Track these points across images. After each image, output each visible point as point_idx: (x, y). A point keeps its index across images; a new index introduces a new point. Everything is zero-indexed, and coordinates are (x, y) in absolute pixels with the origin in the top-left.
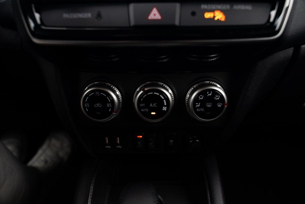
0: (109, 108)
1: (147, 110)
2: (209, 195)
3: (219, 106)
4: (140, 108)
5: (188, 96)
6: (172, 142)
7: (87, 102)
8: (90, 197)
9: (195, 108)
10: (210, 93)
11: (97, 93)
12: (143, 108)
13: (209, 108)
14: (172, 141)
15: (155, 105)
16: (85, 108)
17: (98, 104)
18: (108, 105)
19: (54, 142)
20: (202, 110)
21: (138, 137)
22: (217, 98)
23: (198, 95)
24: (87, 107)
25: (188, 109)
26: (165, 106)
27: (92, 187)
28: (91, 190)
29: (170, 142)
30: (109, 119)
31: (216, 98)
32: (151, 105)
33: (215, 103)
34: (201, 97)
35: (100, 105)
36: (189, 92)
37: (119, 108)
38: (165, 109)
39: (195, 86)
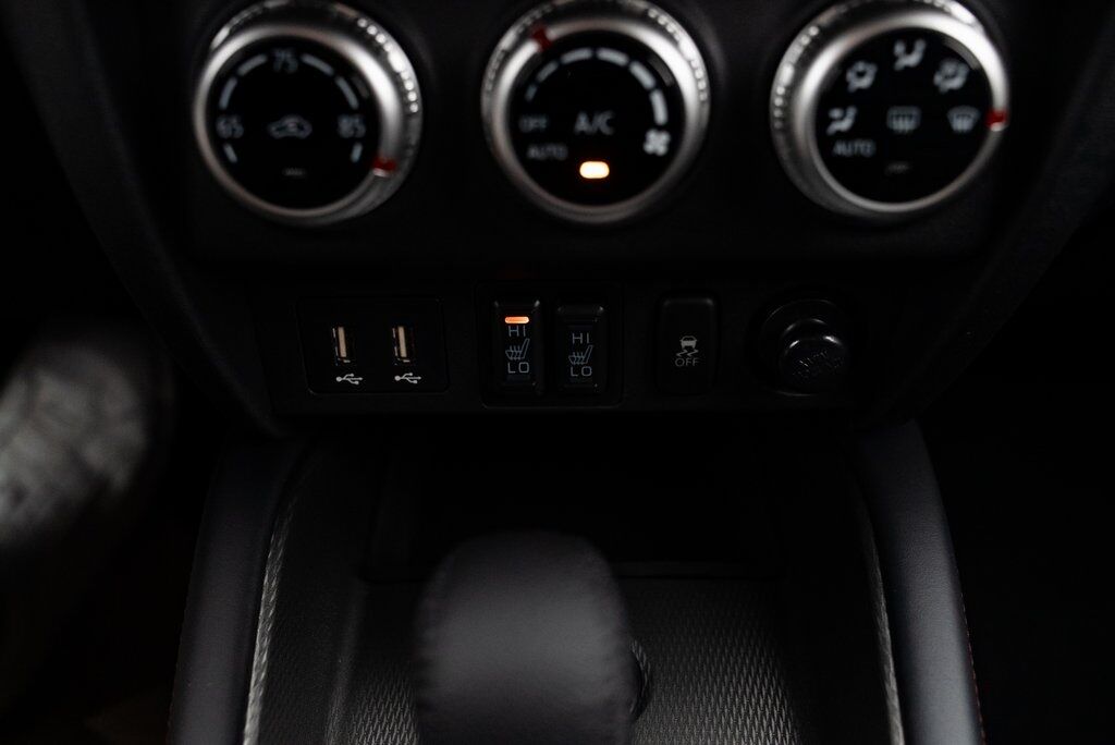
0: (351, 142)
1: (558, 151)
2: (885, 617)
3: (962, 123)
4: (519, 140)
5: (786, 73)
6: (689, 349)
7: (229, 112)
8: (263, 629)
9: (825, 140)
10: (909, 50)
11: (284, 55)
12: (538, 138)
13: (903, 136)
14: (692, 343)
15: (602, 121)
16: (217, 141)
17: (291, 123)
18: (346, 126)
19: (50, 389)
20: (865, 147)
21: (508, 320)
22: (951, 79)
23: (844, 64)
24: (232, 141)
25: (784, 153)
26: (660, 128)
27: (270, 583)
28: (269, 596)
29: (680, 349)
30: (353, 203)
31: (947, 77)
32: (582, 124)
33: (937, 106)
34: (861, 75)
35: (300, 127)
36: (795, 51)
37: (403, 145)
38: (657, 143)
39: (826, 18)
